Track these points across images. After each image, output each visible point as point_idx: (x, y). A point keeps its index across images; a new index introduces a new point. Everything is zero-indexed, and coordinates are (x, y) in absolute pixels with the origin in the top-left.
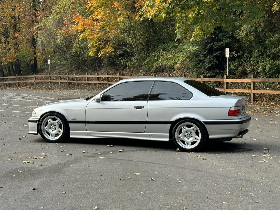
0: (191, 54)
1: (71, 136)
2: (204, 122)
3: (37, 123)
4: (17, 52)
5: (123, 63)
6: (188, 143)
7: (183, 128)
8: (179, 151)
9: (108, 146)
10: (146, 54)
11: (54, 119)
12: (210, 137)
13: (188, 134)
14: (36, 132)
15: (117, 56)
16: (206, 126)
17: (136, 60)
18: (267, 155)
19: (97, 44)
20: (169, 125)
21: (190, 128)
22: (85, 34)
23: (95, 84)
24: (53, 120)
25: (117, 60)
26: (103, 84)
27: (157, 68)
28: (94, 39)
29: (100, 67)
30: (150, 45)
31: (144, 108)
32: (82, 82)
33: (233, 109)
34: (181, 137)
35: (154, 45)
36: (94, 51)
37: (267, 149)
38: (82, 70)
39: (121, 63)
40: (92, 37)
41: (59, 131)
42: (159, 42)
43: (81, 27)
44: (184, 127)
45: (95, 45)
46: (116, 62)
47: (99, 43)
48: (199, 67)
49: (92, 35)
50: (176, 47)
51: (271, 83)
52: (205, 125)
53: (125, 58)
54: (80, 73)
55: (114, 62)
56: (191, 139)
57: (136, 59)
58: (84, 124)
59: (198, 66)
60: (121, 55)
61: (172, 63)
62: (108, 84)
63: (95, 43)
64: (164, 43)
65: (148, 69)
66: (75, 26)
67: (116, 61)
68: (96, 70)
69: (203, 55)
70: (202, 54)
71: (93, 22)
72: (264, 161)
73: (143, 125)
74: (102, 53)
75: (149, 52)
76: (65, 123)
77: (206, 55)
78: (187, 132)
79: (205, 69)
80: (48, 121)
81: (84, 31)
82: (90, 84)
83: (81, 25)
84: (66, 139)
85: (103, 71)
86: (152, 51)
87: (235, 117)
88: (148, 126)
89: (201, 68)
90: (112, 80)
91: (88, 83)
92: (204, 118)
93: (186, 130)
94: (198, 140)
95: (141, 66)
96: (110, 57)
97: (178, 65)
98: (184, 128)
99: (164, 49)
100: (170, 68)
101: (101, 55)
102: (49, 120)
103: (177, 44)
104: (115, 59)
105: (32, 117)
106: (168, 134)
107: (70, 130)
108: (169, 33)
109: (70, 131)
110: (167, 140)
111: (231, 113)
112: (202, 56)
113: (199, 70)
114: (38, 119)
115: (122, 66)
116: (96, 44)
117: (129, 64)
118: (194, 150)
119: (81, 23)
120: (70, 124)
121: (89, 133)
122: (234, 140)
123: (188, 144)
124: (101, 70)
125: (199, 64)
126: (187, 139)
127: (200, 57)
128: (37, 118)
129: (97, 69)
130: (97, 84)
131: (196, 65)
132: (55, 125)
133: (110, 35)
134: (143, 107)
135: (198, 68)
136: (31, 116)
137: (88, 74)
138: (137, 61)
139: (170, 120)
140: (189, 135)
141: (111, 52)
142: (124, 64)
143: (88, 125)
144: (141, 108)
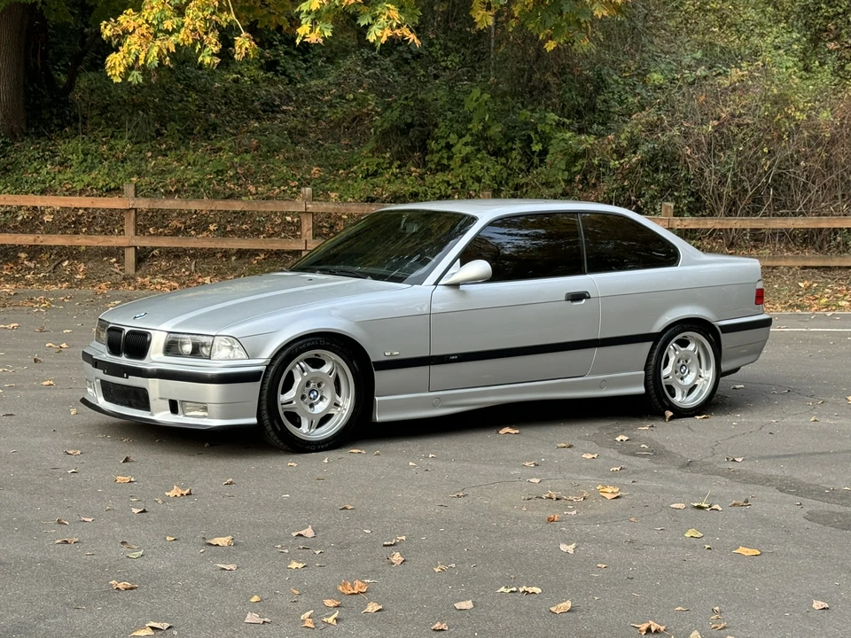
1: (379, 418)
2: (720, 327)
3: (259, 383)
7: (672, 349)
11: (316, 363)
12: (723, 367)
13: (681, 367)
14: (253, 420)
21: (686, 347)
24: (313, 367)
31: (589, 297)
34: (668, 376)
41: (335, 405)
44: (675, 346)
52: (722, 336)
58: (426, 369)
78: (679, 361)
80: (299, 368)
94: (701, 379)
98: (675, 349)
105: (214, 363)
106: (643, 372)
107: (373, 395)
109: (377, 399)
110: (641, 389)
111: (759, 297)
114: (263, 368)
120: (376, 374)
126: (680, 380)
132: (320, 385)
134: (587, 295)
139: (652, 328)
140: (684, 368)
143: (436, 369)
144: (582, 299)
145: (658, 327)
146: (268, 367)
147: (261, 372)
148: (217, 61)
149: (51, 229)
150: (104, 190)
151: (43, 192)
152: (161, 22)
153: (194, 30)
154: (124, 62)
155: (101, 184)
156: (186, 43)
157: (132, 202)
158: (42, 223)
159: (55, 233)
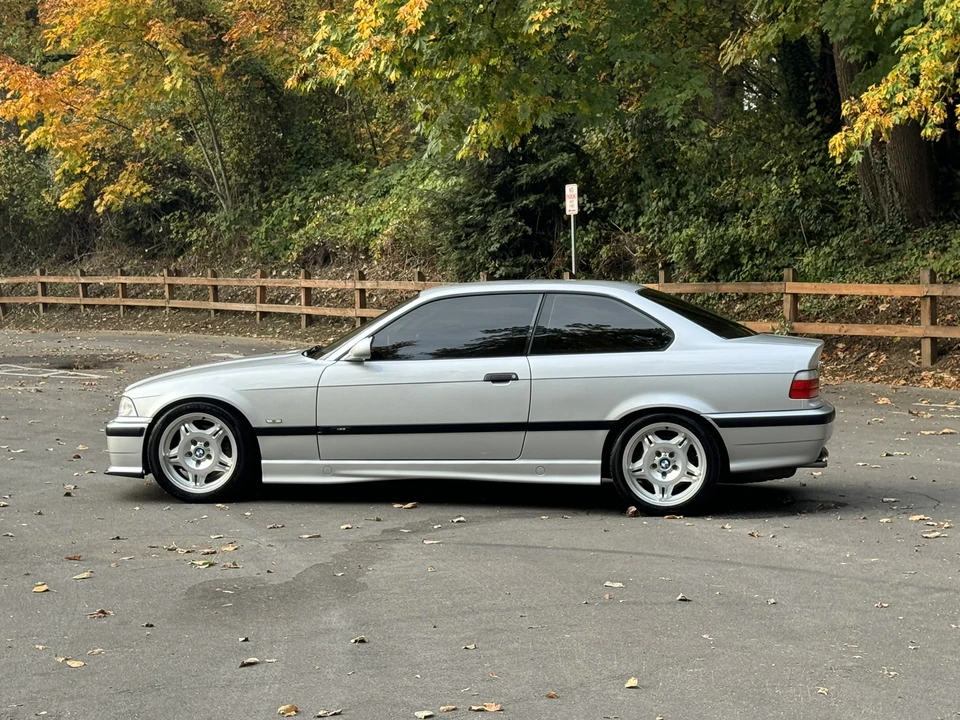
0: (440, 201)
1: (266, 479)
2: (714, 420)
3: (143, 438)
5: (177, 232)
6: (663, 489)
7: (646, 440)
8: (635, 514)
9: (396, 506)
10: (259, 202)
11: (202, 425)
12: (734, 466)
13: (662, 461)
14: (139, 470)
15: (154, 210)
16: (723, 432)
17: (224, 224)
18: (922, 517)
19: (87, 169)
20: (603, 434)
21: (669, 439)
22: (45, 131)
23: (73, 307)
24: (199, 428)
25: (155, 223)
26: (103, 306)
27: (306, 251)
28: (78, 149)
29: (86, 248)
30: (270, 173)
31: (517, 379)
32: (22, 300)
33: (803, 377)
34: (640, 470)
35: (283, 170)
36: (77, 193)
37: (893, 500)
38: (15, 258)
39: (170, 232)
40: (72, 142)
41: (220, 463)
42: (302, 162)
43: (30, 106)
44: (650, 437)
45: (79, 170)
46: (148, 231)
47: (95, 163)
48: (467, 247)
49: (70, 136)
50: (363, 179)
51: (714, 299)
52: (720, 430)
53: (181, 218)
54: (9, 268)
55: (142, 230)
56: (673, 476)
57: (225, 218)
58: (313, 438)
59: (464, 244)
60: (168, 207)
61: (360, 234)
62: (124, 306)
63: (79, 162)
64: (317, 165)
65: (271, 254)
66: (6, 105)
67: (149, 226)
68: (71, 257)
69: (479, 206)
70: (477, 202)
71: (71, 91)
72: (937, 534)
73: (517, 437)
74: (107, 197)
75: (269, 196)
76: (245, 435)
77: (490, 208)
78: (658, 454)
79: (490, 254)
80: (183, 428)
81: (41, 121)
82: (54, 306)
83: (32, 101)
84: (246, 487)
85: (98, 260)
86: (277, 191)
87: (811, 402)
88: (532, 436)
89: (476, 249)
90: (138, 294)
91: (45, 305)
92: (715, 406)
93: (657, 446)
94: (694, 478)
95: (244, 243)
96: (127, 213)
97: (382, 241)
98: (649, 440)
99: (324, 187)
100: (354, 248)
101: (105, 205)
102: (187, 425)
103: (364, 170)
104: (146, 221)
105: (118, 419)
106: (599, 462)
107: (259, 458)
108: (334, 133)
109: (263, 462)
110: (596, 480)
111: (801, 389)
112: (477, 209)
113: (468, 258)
114: (146, 426)
115: (172, 242)
116: (81, 166)
117: (199, 235)
118: (685, 510)
119: (31, 94)
120: (260, 439)
121: (329, 466)
122: (802, 476)
123: (663, 491)
124: (90, 256)
125: (468, 235)
126: (660, 475)
127: (472, 213)
128: (144, 422)
129: (76, 256)
130: (82, 307)
131: (459, 239)
132: (207, 444)
133: (138, 136)
134: (514, 377)
135: (462, 248)
136: (117, 415)
137: (43, 273)
138: (228, 228)
139: (605, 416)
140: (666, 462)
141: (138, 194)
142: (180, 236)
143: (325, 440)
144: (507, 380)
145: (615, 414)
146: (151, 426)
147: (142, 429)
148: (939, 132)
149: (887, 318)
150: (952, 276)
151: (897, 280)
152: (893, 96)
153: (919, 101)
154: (844, 142)
155: (948, 270)
156: (912, 116)
157: (926, 289)
158: (877, 312)
159: (882, 323)
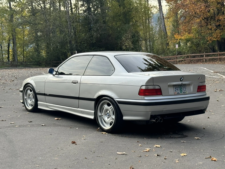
2: (117, 101)
3: (22, 93)
4: (222, 32)
6: (107, 123)
7: (104, 106)
8: (99, 130)
9: (56, 119)
12: (124, 118)
14: (22, 101)
20: (93, 102)
21: (109, 106)
31: (77, 83)
33: (144, 88)
34: (102, 116)
41: (33, 102)
52: (119, 104)
56: (110, 119)
58: (44, 97)
76: (36, 95)
78: (107, 111)
80: (28, 91)
87: (146, 97)
92: (119, 96)
94: (113, 120)
106: (93, 112)
109: (38, 102)
126: (107, 118)
128: (22, 89)
132: (31, 96)
139: (94, 97)
140: (108, 114)
144: (76, 83)
